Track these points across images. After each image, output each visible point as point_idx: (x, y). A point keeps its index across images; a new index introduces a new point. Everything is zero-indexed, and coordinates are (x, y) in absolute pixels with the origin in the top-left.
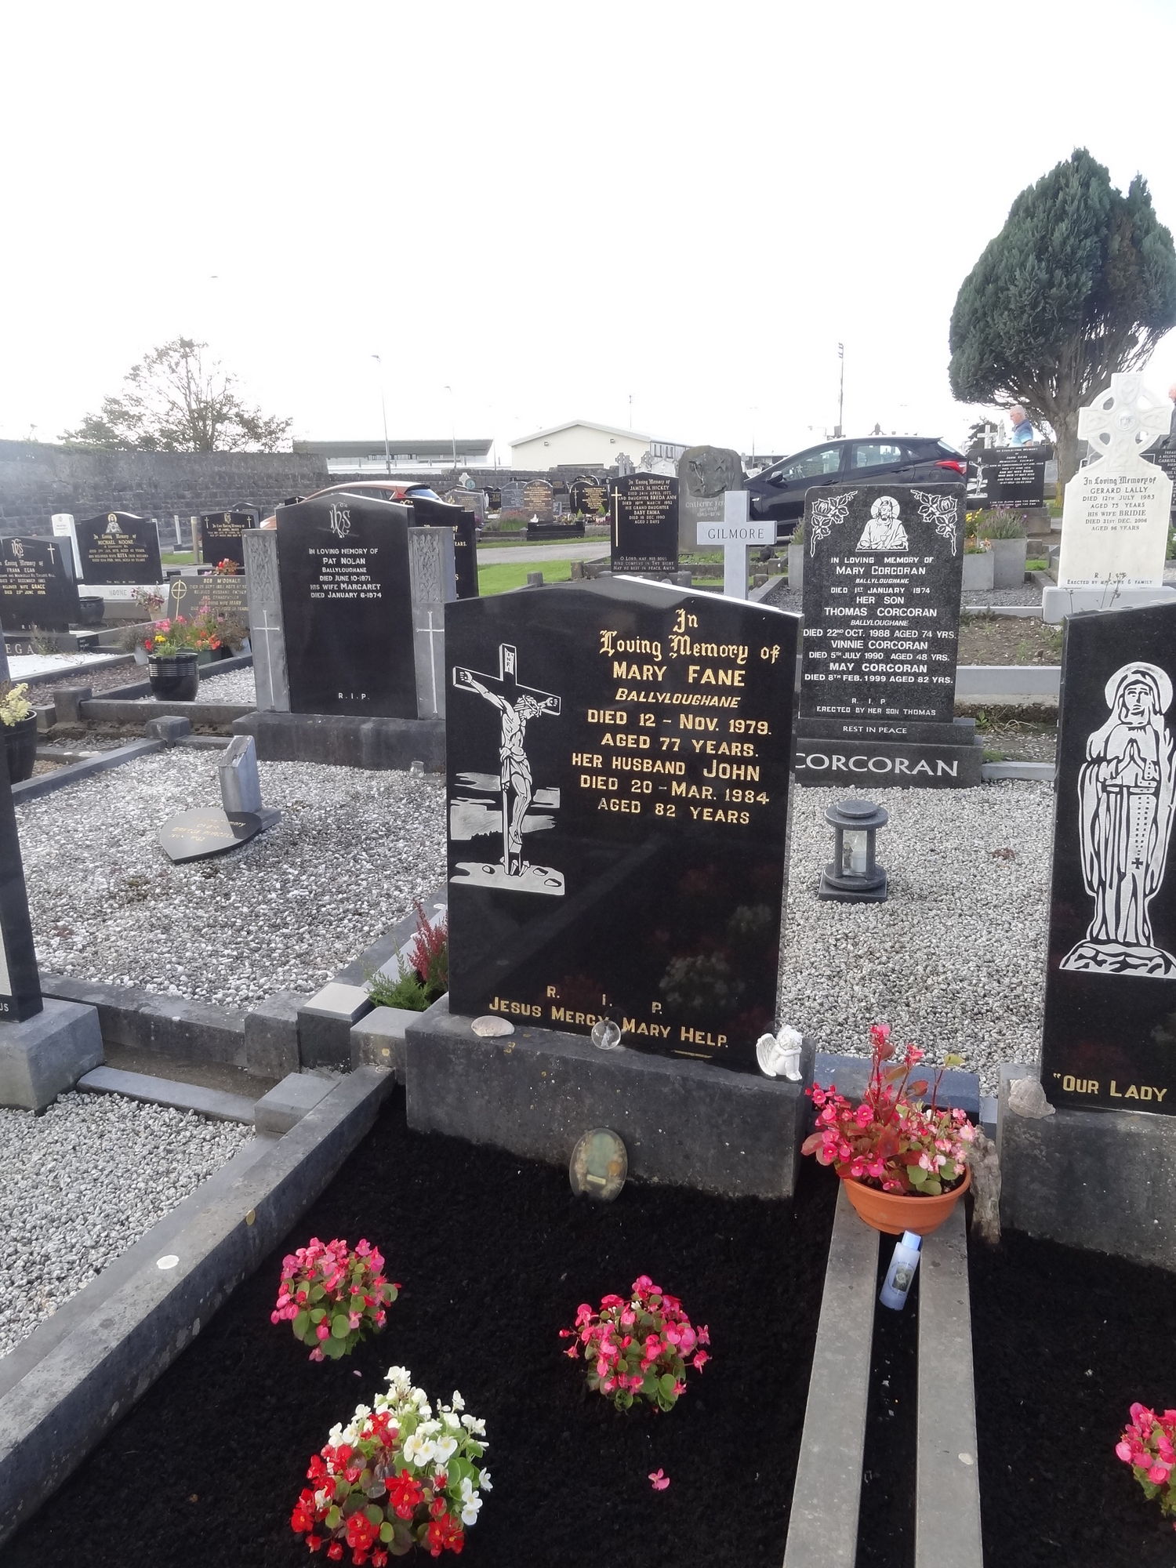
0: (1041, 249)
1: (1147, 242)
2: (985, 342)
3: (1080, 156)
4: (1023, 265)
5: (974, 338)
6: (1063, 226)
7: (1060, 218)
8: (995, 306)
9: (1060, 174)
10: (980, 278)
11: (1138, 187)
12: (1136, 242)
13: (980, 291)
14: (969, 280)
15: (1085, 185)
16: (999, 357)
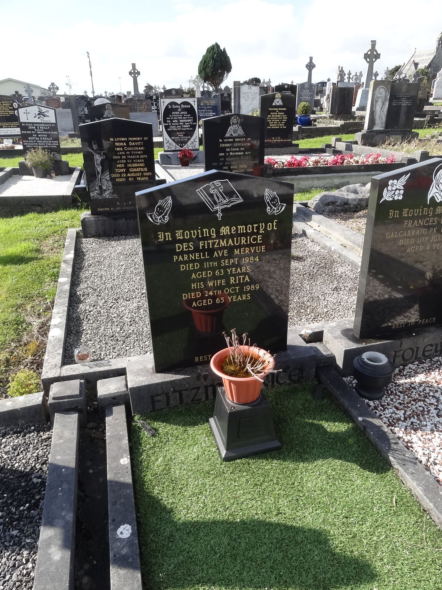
0: (213, 58)
1: (227, 58)
2: (205, 73)
3: (217, 44)
4: (210, 61)
5: (203, 72)
6: (216, 55)
7: (215, 53)
8: (207, 66)
9: (213, 46)
10: (203, 62)
11: (224, 49)
12: (225, 58)
13: (204, 64)
14: (201, 62)
15: (218, 49)
16: (208, 75)
